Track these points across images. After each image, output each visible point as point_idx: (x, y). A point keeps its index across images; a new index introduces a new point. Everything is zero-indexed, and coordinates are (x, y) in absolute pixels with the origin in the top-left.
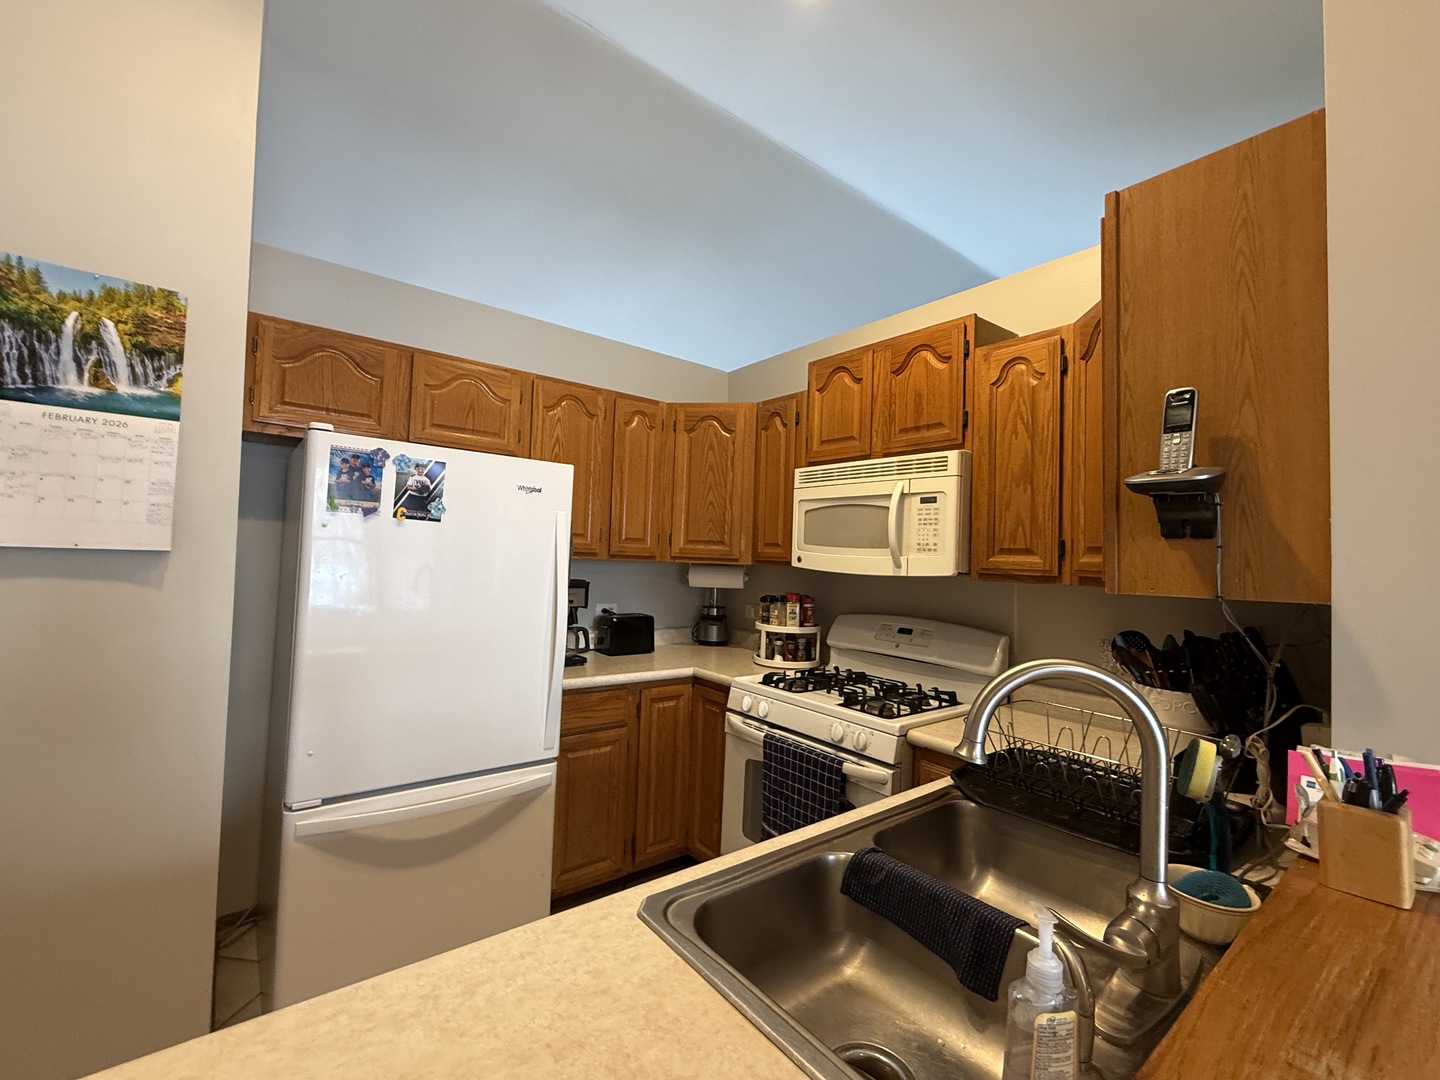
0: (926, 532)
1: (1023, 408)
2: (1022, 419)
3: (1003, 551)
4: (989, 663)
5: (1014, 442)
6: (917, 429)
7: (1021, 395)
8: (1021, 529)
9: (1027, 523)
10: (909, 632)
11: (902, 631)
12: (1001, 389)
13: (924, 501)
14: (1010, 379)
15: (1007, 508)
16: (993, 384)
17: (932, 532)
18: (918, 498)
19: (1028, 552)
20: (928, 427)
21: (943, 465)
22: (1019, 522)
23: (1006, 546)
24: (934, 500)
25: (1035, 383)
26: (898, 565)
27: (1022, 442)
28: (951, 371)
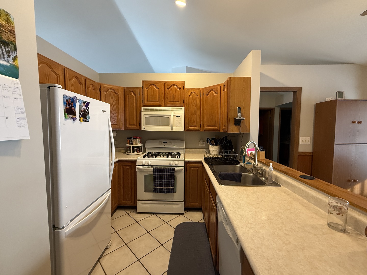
0: (178, 123)
1: (194, 101)
2: (194, 103)
3: (191, 126)
4: (184, 146)
5: (193, 107)
6: (173, 102)
7: (194, 98)
8: (194, 122)
9: (195, 121)
10: (166, 142)
11: (164, 142)
12: (190, 97)
13: (177, 116)
14: (192, 96)
15: (192, 119)
16: (189, 96)
17: (179, 123)
18: (176, 116)
19: (195, 126)
20: (176, 102)
21: (181, 110)
22: (194, 121)
23: (192, 125)
24: (179, 116)
25: (196, 97)
26: (172, 129)
27: (194, 107)
28: (181, 91)
